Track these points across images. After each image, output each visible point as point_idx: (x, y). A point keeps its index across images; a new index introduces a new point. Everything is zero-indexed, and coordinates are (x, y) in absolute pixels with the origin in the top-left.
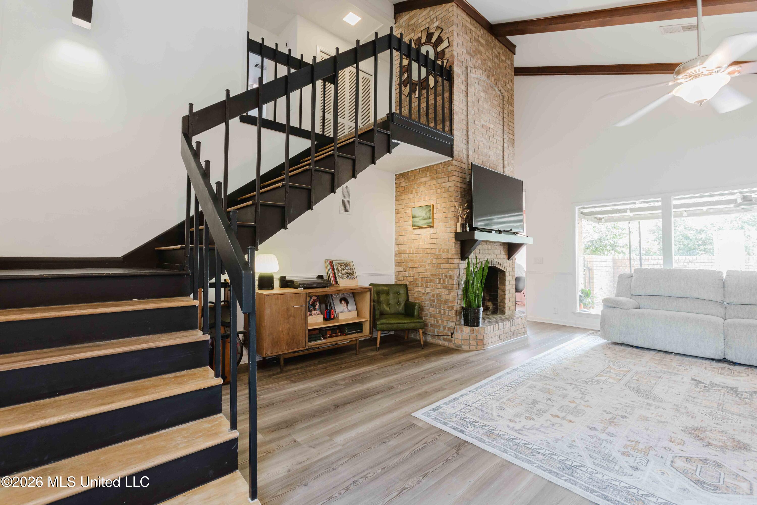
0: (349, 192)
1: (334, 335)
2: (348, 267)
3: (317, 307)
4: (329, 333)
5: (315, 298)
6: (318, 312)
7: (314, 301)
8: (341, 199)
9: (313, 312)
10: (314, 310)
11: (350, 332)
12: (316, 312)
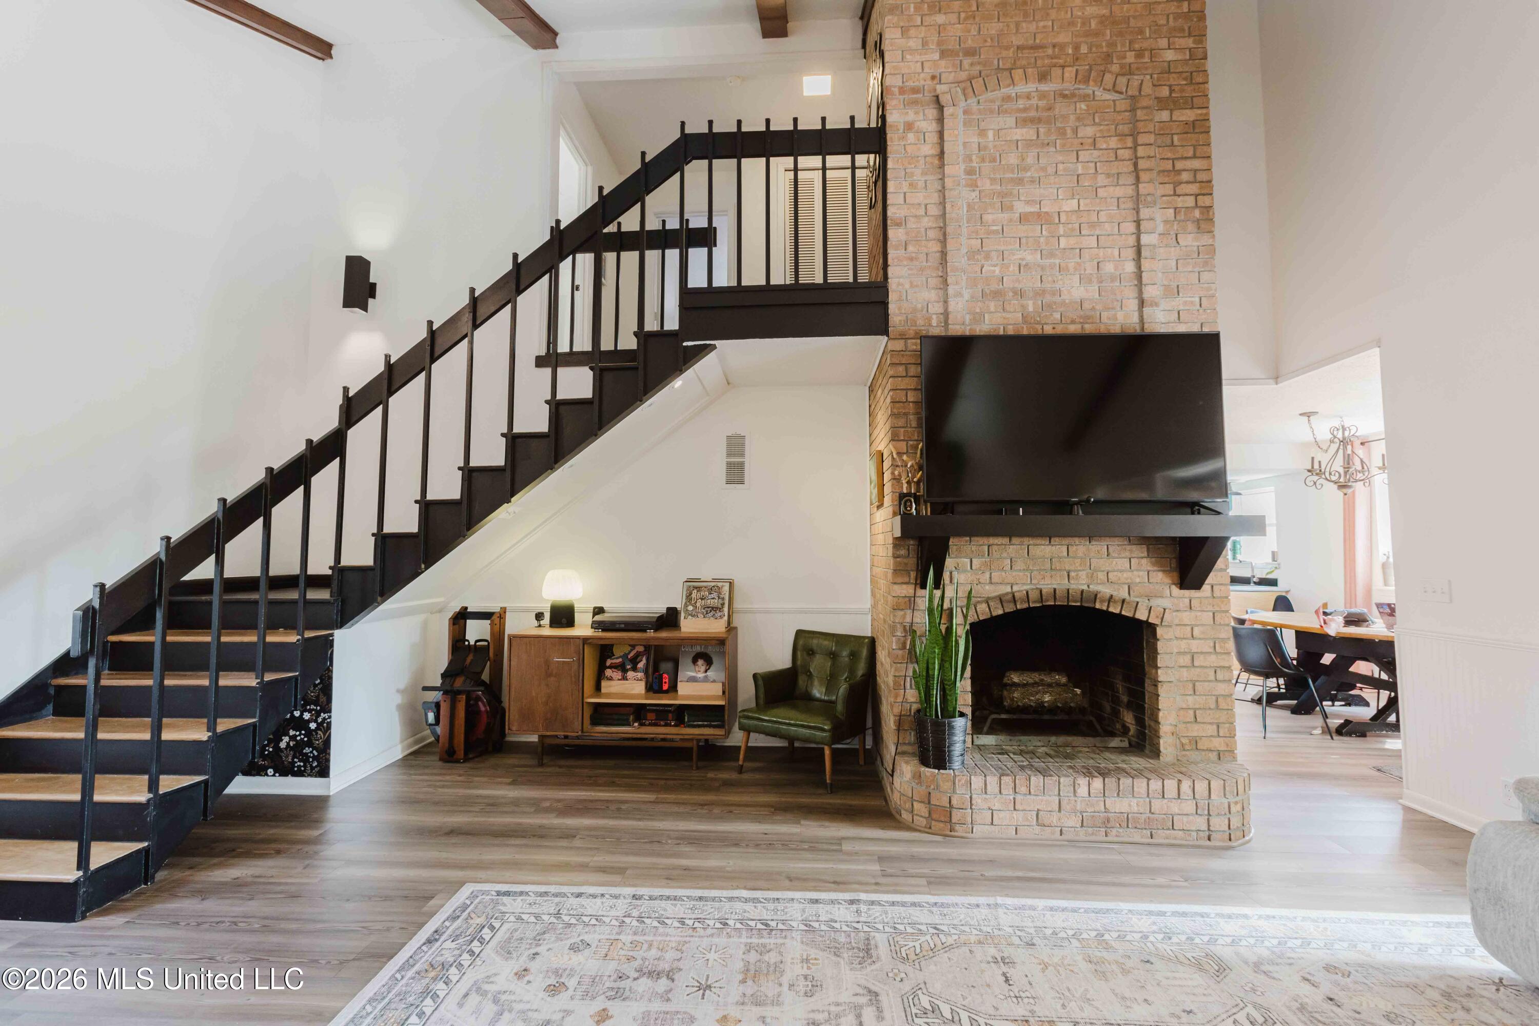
0: (743, 445)
1: (662, 723)
2: (715, 595)
3: (641, 665)
4: (651, 716)
5: (641, 649)
6: (640, 675)
7: (638, 655)
8: (725, 460)
9: (630, 674)
10: (633, 671)
11: (695, 723)
12: (636, 674)
